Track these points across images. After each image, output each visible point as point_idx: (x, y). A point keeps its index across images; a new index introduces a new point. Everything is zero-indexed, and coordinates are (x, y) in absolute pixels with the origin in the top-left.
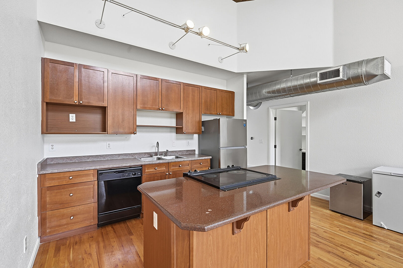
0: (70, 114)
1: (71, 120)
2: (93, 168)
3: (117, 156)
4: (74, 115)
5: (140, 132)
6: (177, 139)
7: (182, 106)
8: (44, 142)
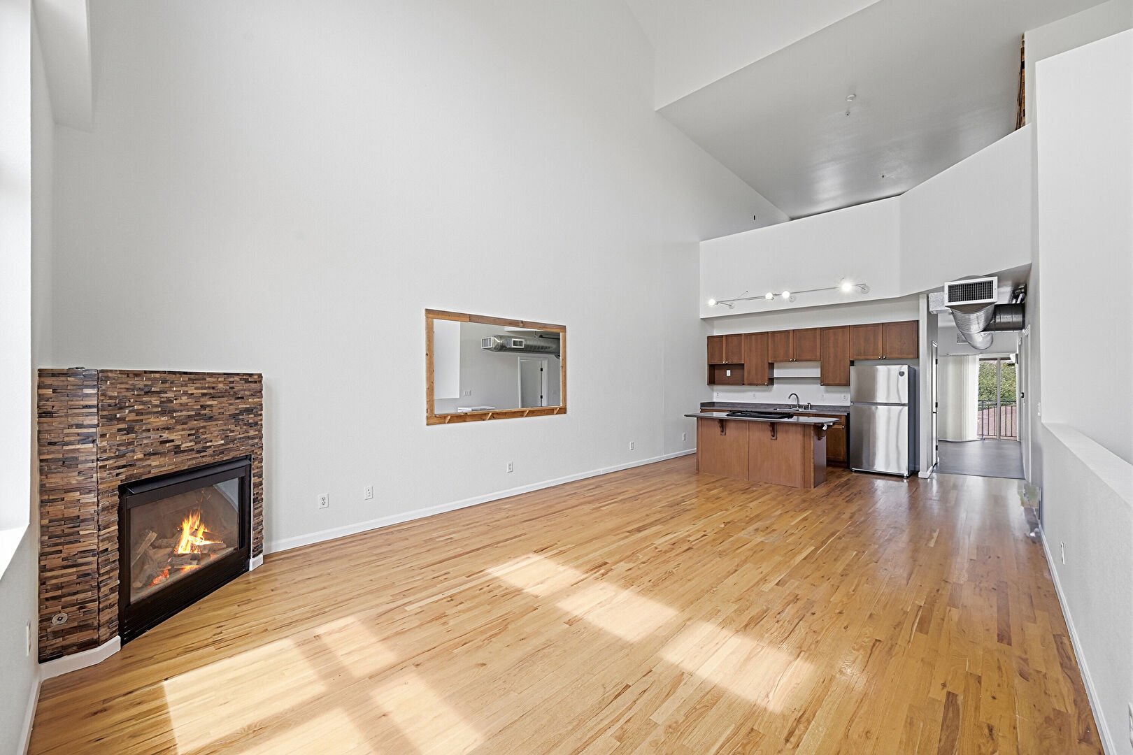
0: (727, 371)
1: (727, 376)
3: (760, 405)
5: (777, 383)
6: (827, 392)
7: (818, 354)
8: (713, 390)
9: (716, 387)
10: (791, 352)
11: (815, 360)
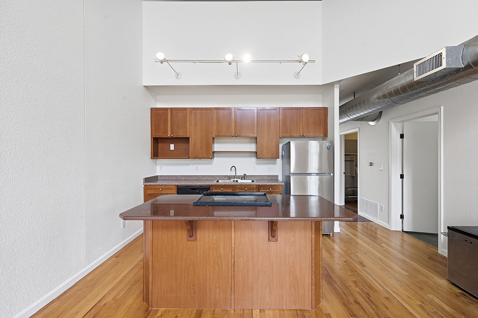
0: (171, 145)
1: (171, 149)
2: (174, 184)
3: (202, 177)
4: (173, 145)
5: (217, 157)
6: (257, 164)
8: (156, 164)
9: (159, 161)
10: (233, 127)
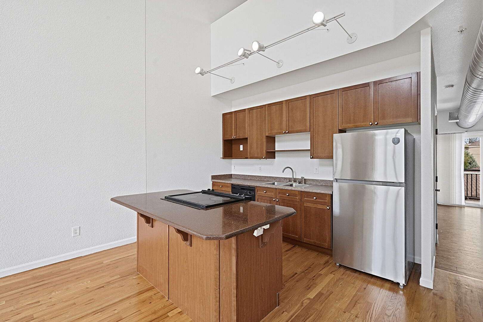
1: (241, 150)
4: (242, 146)
5: (278, 156)
6: (321, 165)
7: (308, 124)
8: (231, 164)
10: (284, 123)
11: (305, 131)
